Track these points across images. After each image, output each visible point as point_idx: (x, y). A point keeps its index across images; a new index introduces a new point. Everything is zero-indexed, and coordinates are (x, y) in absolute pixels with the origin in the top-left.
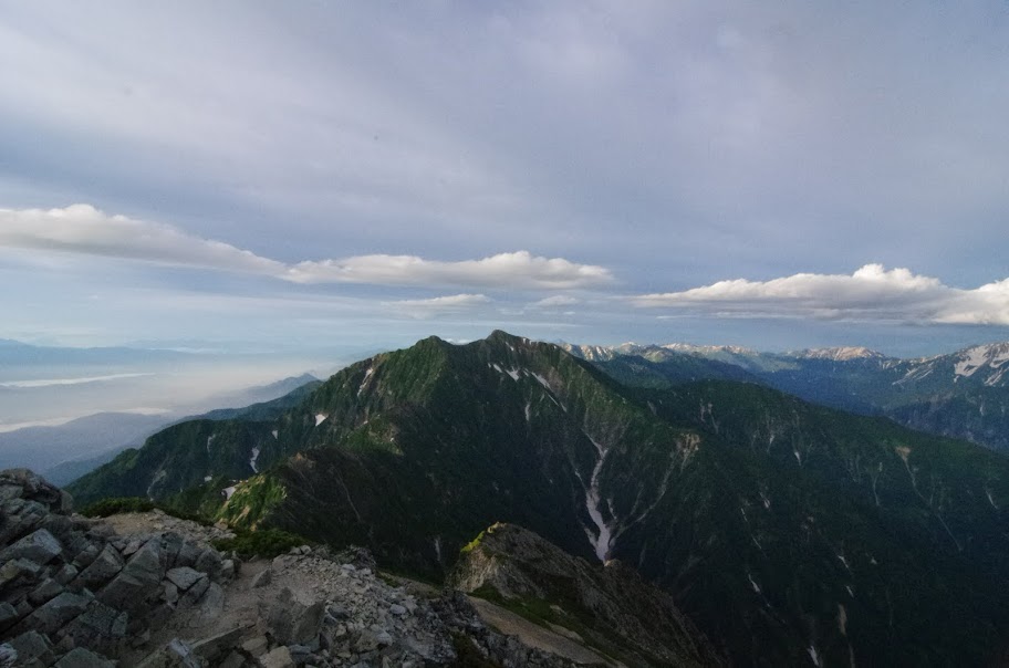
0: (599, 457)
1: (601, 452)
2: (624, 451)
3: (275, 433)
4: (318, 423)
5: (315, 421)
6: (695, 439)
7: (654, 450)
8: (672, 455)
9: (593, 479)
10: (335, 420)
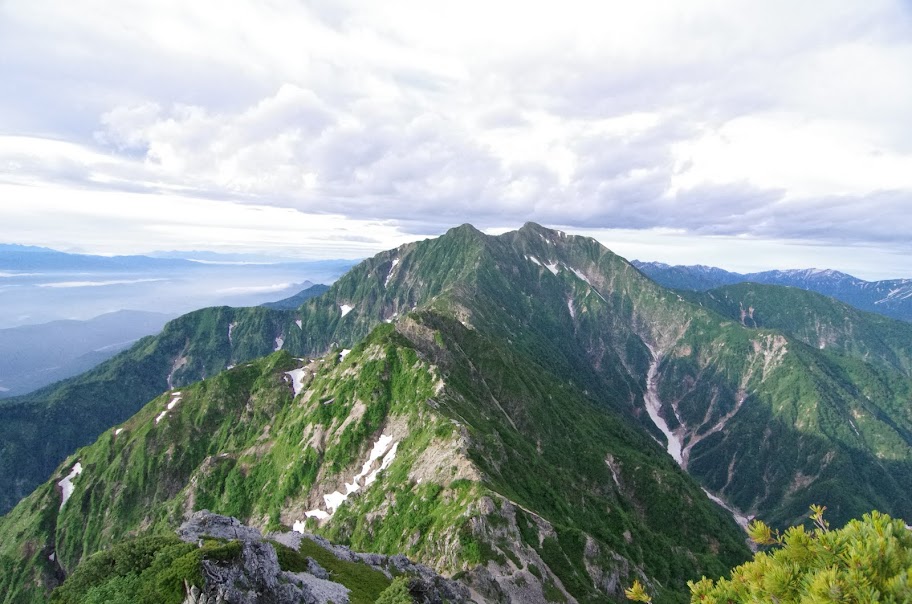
0: (652, 359)
1: (653, 353)
2: (686, 351)
3: (299, 323)
4: (344, 314)
5: (341, 313)
6: (779, 340)
7: (727, 351)
8: (749, 358)
9: (649, 382)
10: (362, 312)
